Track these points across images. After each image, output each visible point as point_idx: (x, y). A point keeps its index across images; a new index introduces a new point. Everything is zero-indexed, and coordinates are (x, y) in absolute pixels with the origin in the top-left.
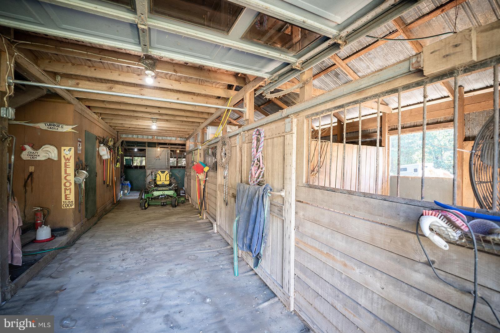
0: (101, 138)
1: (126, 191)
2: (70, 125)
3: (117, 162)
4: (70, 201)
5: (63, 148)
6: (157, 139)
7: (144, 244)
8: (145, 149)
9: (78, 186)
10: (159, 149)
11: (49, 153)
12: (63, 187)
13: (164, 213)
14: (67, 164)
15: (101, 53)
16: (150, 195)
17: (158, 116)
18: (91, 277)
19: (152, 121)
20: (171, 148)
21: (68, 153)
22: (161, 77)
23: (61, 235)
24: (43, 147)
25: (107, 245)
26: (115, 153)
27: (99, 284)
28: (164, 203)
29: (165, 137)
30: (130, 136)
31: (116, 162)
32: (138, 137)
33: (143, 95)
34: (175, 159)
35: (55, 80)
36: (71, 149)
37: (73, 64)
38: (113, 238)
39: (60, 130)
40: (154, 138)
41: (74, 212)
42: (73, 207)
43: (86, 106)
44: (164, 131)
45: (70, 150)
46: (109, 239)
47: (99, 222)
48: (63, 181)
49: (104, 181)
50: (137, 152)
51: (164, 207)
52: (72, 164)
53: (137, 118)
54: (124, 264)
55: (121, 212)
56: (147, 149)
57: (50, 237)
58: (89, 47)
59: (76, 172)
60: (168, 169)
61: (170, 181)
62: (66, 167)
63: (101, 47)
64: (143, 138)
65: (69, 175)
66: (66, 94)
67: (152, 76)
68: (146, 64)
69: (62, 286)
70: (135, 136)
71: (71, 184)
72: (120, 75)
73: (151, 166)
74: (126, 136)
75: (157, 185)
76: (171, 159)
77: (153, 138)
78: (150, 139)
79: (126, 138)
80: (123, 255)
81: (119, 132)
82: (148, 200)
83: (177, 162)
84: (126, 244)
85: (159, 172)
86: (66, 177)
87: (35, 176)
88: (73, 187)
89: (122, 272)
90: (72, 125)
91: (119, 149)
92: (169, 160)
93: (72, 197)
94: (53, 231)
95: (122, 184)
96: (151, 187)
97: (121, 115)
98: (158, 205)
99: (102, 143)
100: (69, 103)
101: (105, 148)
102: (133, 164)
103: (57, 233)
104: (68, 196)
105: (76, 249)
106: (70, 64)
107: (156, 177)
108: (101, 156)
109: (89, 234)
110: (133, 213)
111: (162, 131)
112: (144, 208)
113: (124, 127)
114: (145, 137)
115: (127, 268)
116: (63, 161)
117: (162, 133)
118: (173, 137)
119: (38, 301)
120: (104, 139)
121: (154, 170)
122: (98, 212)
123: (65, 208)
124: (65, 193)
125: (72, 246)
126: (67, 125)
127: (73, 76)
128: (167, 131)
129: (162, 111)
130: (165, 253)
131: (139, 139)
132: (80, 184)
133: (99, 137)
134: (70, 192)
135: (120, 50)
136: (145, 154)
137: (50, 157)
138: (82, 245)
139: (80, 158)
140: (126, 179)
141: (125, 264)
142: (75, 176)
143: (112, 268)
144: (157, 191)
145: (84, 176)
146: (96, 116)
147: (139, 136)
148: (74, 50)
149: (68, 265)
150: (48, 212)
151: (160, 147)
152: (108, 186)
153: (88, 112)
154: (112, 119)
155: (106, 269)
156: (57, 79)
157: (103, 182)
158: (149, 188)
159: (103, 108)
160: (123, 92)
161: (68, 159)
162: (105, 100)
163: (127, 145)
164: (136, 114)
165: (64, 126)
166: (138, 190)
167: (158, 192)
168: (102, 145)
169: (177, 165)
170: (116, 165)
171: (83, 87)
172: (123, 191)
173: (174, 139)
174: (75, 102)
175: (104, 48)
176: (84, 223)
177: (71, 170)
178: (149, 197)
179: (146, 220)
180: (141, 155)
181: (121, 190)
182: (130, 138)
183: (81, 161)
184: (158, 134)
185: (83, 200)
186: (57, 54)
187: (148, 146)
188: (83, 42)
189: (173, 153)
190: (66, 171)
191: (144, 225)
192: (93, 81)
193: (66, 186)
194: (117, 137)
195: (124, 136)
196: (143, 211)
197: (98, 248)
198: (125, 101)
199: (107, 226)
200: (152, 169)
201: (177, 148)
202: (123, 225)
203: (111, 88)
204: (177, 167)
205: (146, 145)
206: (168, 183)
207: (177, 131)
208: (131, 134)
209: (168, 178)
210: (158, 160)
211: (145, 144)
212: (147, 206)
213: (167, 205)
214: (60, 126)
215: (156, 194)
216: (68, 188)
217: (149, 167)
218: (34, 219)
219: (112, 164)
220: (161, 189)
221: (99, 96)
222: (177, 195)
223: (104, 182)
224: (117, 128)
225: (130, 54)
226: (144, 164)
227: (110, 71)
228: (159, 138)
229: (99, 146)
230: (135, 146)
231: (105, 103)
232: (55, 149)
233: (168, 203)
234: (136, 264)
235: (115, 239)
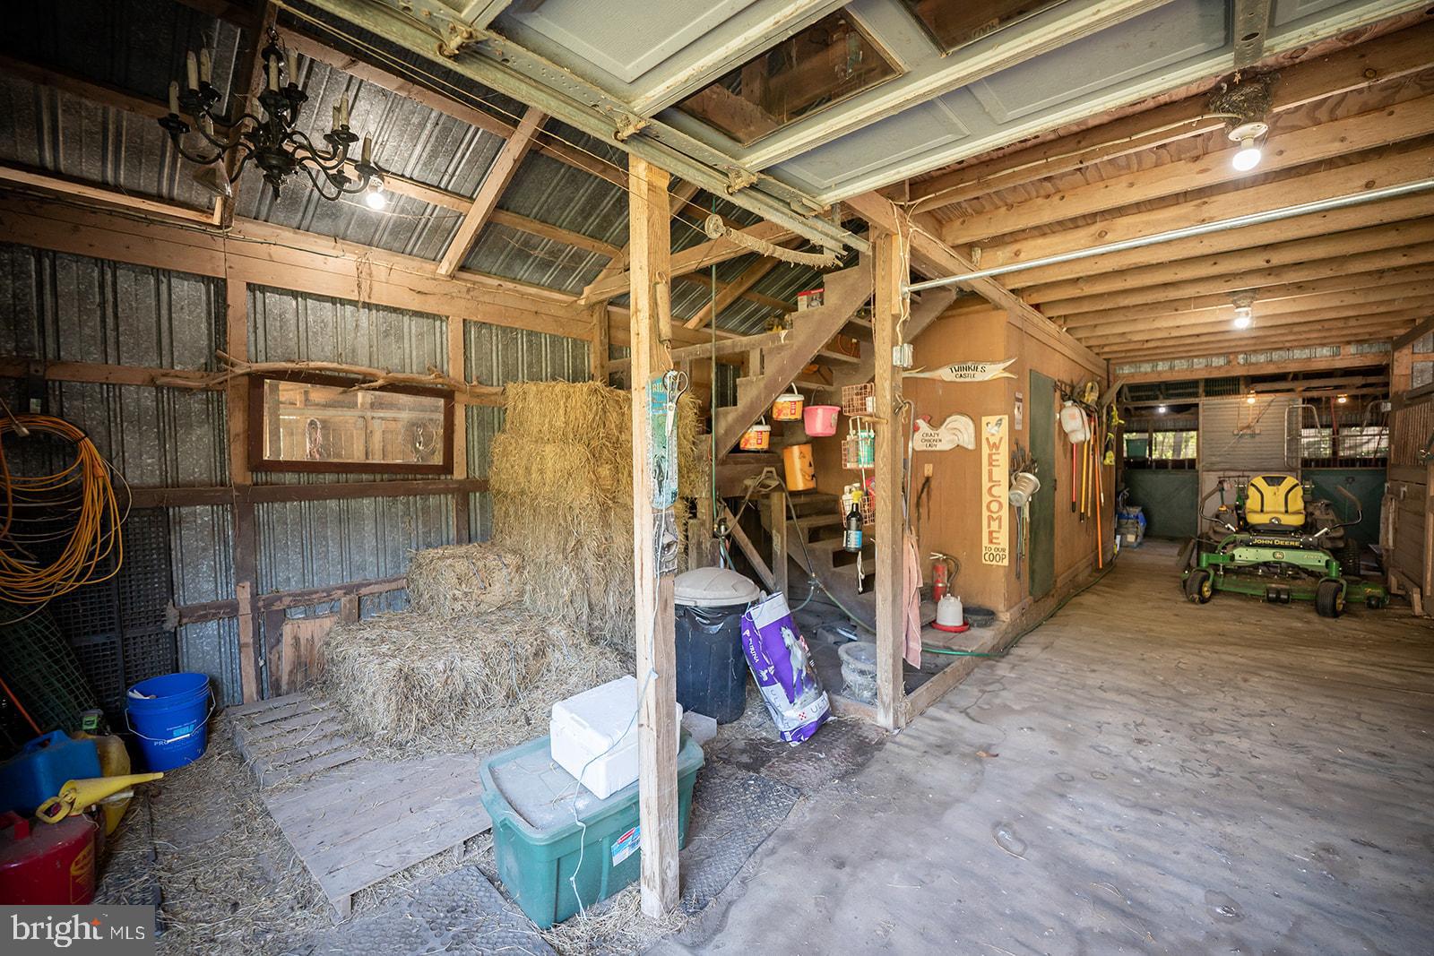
0: (1066, 385)
1: (1131, 538)
2: (1000, 362)
3: (1106, 451)
4: (1000, 547)
5: (985, 420)
6: (1247, 363)
7: (1208, 715)
8: (1197, 405)
9: (1015, 511)
10: (1251, 400)
11: (957, 433)
12: (985, 514)
13: (1280, 630)
14: (994, 457)
15: (1083, 144)
16: (1219, 559)
17: (1263, 281)
18: (1052, 752)
19: (1234, 302)
20: (1307, 389)
21: (997, 430)
22: (1293, 126)
23: (980, 626)
24: (948, 420)
25: (1090, 682)
26: (1100, 423)
27: (1073, 779)
28: (1278, 592)
29: (1281, 353)
30: (1146, 368)
31: (1103, 449)
32: (1172, 368)
33: (1211, 219)
34: (1327, 432)
35: (971, 262)
36: (1001, 420)
37: (1010, 207)
38: (1104, 668)
39: (979, 377)
40: (1234, 363)
41: (1007, 576)
42: (1006, 562)
43: (1032, 306)
44: (1280, 331)
45: (999, 423)
46: (1095, 667)
47: (1060, 612)
48: (986, 498)
49: (1073, 504)
50: (1165, 415)
51: (1282, 610)
52: (1003, 458)
53: (1175, 305)
54: (1139, 751)
55: (1119, 595)
56: (1203, 401)
57: (961, 623)
58: (1052, 141)
59: (1013, 478)
60: (1291, 470)
61: (1308, 515)
62: (990, 464)
63: (1084, 127)
64: (1192, 370)
65: (998, 483)
66: (991, 287)
67: (1255, 140)
68: (1235, 107)
69: (990, 746)
70: (1161, 366)
71: (1001, 505)
72: (1131, 185)
73: (1218, 459)
74: (1133, 371)
75: (1245, 527)
76: (1305, 432)
77: (1229, 362)
78: (1219, 368)
79: (1132, 375)
80: (1137, 725)
81: (1111, 362)
82: (1212, 572)
83: (1335, 444)
84: (1144, 697)
85: (1259, 481)
86: (990, 488)
87: (934, 484)
88: (1005, 513)
89: (1136, 774)
90: (1004, 361)
91: (1112, 410)
92: (1294, 438)
93: (1003, 539)
94: (966, 611)
95: (1120, 516)
96: (1222, 530)
97: (1124, 307)
98: (1254, 598)
99: (1069, 399)
100: (997, 307)
101: (1076, 411)
102: (1150, 455)
103: (974, 617)
104: (994, 535)
105: (1013, 668)
106: (1003, 209)
107: (1242, 496)
108: (1066, 435)
109: (1039, 637)
110: (1160, 608)
111: (1272, 332)
112: (1196, 596)
113: (1130, 342)
114: (1199, 363)
115: (1151, 769)
116: (985, 450)
117: (1268, 340)
118: (1323, 345)
119: (948, 757)
120: (1073, 388)
121: (1228, 474)
122: (1058, 585)
123: (989, 563)
124: (989, 526)
125: (1003, 657)
126: (993, 362)
127: (1006, 238)
128: (1296, 329)
129: (1278, 258)
130: (1298, 777)
131: (1178, 371)
132: (1019, 509)
133: (1062, 382)
134: (1000, 527)
135: (1138, 108)
136: (1197, 419)
137: (962, 444)
138: (1025, 661)
139: (1020, 443)
140: (1130, 502)
141: (1145, 756)
142: (1010, 486)
143: (1105, 750)
144: (1248, 545)
145: (1030, 489)
146: (1053, 326)
147: (1177, 362)
148: (1016, 169)
149: (998, 701)
150: (957, 565)
151: (1257, 392)
152: (1082, 516)
153: (1036, 320)
154: (1095, 326)
155: (1091, 747)
156: (974, 258)
157: (1069, 506)
158: (1215, 532)
159: (1073, 299)
160: (1140, 234)
161: (995, 446)
162: (1081, 275)
163: (1132, 397)
164: (1173, 294)
165: (988, 367)
166: (1172, 539)
167: (1253, 551)
168: (1069, 403)
169: (1335, 453)
170: (1104, 458)
171: (1030, 257)
172: (1123, 535)
173: (1326, 351)
174: (1008, 301)
175: (1092, 123)
176: (1027, 607)
177: (1002, 472)
178: (1218, 565)
179: (1209, 638)
180: (1181, 425)
181: (1117, 532)
182: (1146, 373)
183: (1023, 450)
184: (1255, 345)
185: (1025, 550)
186: (978, 198)
187: (1208, 394)
188: (1037, 137)
189: (1318, 409)
190: (990, 473)
191: (1204, 653)
192: (1054, 233)
193: (992, 512)
194: (1105, 376)
195: (1127, 370)
196: (1193, 606)
197: (1066, 682)
198: (1142, 260)
199: (1084, 629)
200: (1224, 470)
201: (1336, 387)
202: (1129, 636)
203: (1102, 234)
204: (1334, 461)
205: (1201, 390)
206: (1297, 520)
207: (1347, 318)
208: (1148, 361)
209: (1297, 503)
210: (1247, 440)
211: (1197, 387)
212: (1207, 594)
213: (1294, 601)
214: (980, 368)
215: (1244, 555)
216: (995, 516)
217: (1212, 464)
218: (933, 577)
219: (1094, 455)
220: (1268, 540)
221: (1066, 268)
222: (1344, 573)
223: (1074, 507)
224: (1106, 349)
225: (1173, 103)
226: (1190, 452)
227: (1102, 184)
228: (1253, 359)
229: (1062, 407)
230: (1161, 397)
231: (1081, 284)
232: (971, 422)
233: (1295, 595)
234: (1183, 768)
235: (1111, 673)
